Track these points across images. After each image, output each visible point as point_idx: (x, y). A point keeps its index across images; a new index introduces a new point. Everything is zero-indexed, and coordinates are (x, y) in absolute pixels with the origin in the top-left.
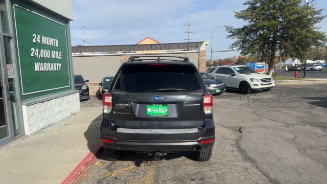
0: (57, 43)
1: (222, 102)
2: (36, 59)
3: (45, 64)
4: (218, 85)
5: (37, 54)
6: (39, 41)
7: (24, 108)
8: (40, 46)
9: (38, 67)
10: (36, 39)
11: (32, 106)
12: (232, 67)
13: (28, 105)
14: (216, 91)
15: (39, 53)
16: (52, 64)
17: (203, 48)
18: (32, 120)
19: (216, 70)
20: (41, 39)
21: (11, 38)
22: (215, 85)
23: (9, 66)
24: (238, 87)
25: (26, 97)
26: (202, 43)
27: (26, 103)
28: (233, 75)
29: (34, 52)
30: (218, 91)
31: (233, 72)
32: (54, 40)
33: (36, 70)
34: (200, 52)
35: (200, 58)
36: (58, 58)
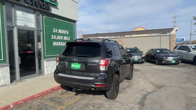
0: (68, 32)
1: (173, 69)
2: (54, 40)
3: (59, 42)
4: (174, 58)
5: (55, 38)
6: (56, 32)
7: (45, 62)
8: (57, 34)
9: (55, 44)
10: (55, 30)
11: (48, 62)
12: (189, 46)
13: (46, 61)
14: (172, 62)
15: (56, 37)
16: (64, 43)
17: (173, 32)
18: (48, 68)
19: (177, 48)
20: (58, 31)
21: (41, 31)
22: (172, 58)
23: (39, 43)
24: (192, 60)
25: (47, 57)
26: (173, 29)
27: (45, 60)
28: (189, 51)
29: (53, 37)
30: (174, 62)
31: (189, 49)
32: (66, 31)
33: (54, 45)
34: (171, 36)
35: (171, 40)
36: (68, 40)
